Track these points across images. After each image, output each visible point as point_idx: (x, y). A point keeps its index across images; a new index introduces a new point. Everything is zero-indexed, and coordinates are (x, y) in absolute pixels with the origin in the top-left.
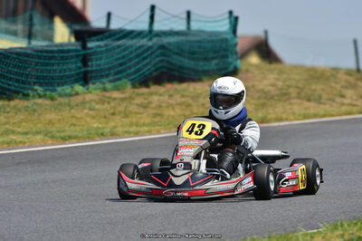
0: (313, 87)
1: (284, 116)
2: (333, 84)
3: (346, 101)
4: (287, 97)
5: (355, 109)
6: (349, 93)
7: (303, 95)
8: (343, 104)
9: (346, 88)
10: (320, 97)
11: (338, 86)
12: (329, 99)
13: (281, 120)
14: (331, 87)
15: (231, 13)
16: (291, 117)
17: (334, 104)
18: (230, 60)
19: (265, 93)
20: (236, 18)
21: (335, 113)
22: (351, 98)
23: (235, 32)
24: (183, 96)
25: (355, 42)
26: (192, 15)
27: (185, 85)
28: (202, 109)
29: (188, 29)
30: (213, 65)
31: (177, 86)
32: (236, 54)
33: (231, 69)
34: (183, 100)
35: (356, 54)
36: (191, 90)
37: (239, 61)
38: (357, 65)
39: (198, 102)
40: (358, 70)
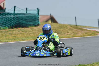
0: (60, 30)
2: (66, 29)
3: (68, 34)
5: (71, 36)
6: (70, 31)
7: (56, 32)
8: (68, 35)
9: (69, 30)
10: (61, 32)
11: (67, 30)
12: (64, 33)
14: (65, 30)
15: (38, 8)
17: (65, 34)
18: (37, 22)
20: (39, 10)
21: (65, 37)
22: (70, 33)
23: (38, 14)
24: (22, 31)
25: (75, 17)
26: (28, 9)
27: (23, 28)
28: (27, 35)
29: (27, 13)
30: (32, 23)
31: (21, 28)
32: (39, 20)
33: (37, 24)
34: (22, 32)
35: (76, 21)
36: (25, 30)
37: (39, 22)
38: (76, 24)
39: (26, 33)
40: (76, 25)
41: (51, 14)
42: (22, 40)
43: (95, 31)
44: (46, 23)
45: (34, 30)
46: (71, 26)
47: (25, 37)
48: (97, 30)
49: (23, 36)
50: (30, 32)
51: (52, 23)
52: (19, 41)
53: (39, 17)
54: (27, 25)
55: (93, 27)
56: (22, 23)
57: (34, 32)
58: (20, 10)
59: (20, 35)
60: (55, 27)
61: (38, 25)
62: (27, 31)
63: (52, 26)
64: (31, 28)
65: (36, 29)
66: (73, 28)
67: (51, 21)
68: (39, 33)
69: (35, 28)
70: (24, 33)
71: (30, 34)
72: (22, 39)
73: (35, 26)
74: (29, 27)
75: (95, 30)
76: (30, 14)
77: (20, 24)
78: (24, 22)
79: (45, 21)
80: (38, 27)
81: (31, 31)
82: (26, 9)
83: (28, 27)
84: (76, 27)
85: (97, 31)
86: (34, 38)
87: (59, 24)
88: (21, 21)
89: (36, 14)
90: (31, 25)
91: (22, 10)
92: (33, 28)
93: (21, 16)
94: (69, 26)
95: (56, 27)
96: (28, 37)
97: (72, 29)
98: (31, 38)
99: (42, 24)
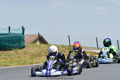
1: (39, 62)
4: (41, 55)
13: (38, 63)
15: (23, 27)
16: (41, 62)
18: (22, 43)
19: (33, 54)
20: (24, 29)
23: (23, 33)
24: (5, 55)
25: (69, 36)
26: (10, 28)
27: (6, 52)
28: (11, 60)
29: (9, 32)
30: (16, 45)
31: (3, 52)
32: (24, 41)
33: (22, 46)
34: (5, 57)
35: (69, 41)
36: (8, 53)
37: (25, 43)
38: (70, 44)
39: (9, 57)
40: (70, 46)
41: (39, 33)
42: (4, 66)
43: (93, 52)
44: (33, 44)
45: (19, 53)
46: (64, 48)
47: (8, 62)
48: (95, 50)
49: (6, 61)
50: (14, 56)
51: (40, 44)
52: (1, 67)
53: (24, 38)
54: (10, 47)
55: (91, 47)
56: (5, 46)
57: (19, 55)
58: (2, 30)
59: (3, 60)
60: (43, 48)
61: (24, 47)
62: (10, 55)
63: (41, 47)
64: (15, 51)
65: (21, 52)
66: (66, 49)
67: (40, 42)
68: (24, 57)
69: (19, 51)
70: (7, 57)
71: (14, 58)
72: (5, 64)
73: (20, 48)
74: (13, 49)
75: (93, 50)
76: (14, 33)
77: (2, 47)
78: (7, 44)
79: (32, 42)
80: (24, 50)
81: (15, 54)
82: (8, 28)
83: (11, 50)
84: (69, 48)
85: (95, 52)
86: (19, 63)
87: (49, 46)
88: (3, 43)
89: (21, 34)
90: (14, 48)
91: (4, 30)
92: (17, 51)
93: (3, 37)
94: (61, 47)
95: (45, 49)
96: (12, 62)
97: (65, 51)
98: (16, 63)
99: (28, 45)
